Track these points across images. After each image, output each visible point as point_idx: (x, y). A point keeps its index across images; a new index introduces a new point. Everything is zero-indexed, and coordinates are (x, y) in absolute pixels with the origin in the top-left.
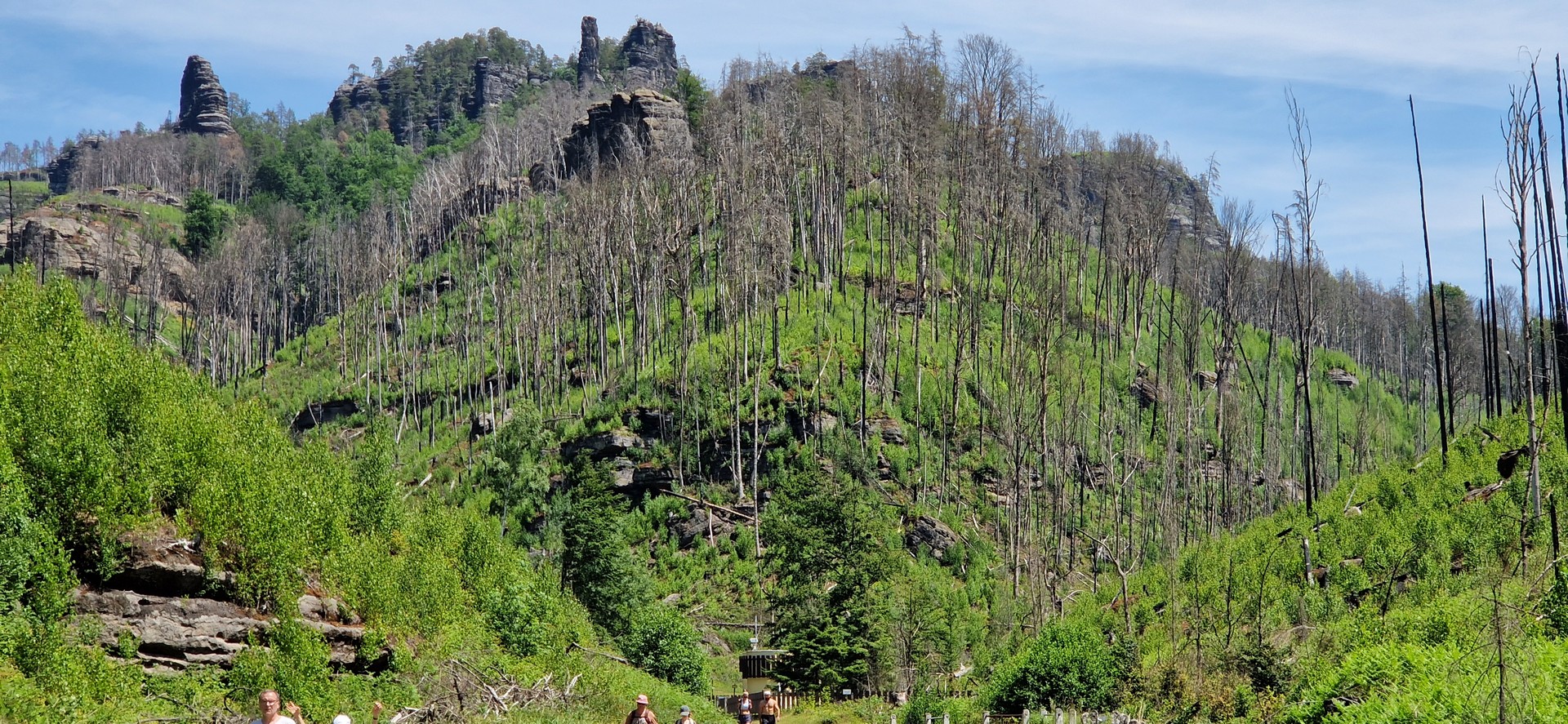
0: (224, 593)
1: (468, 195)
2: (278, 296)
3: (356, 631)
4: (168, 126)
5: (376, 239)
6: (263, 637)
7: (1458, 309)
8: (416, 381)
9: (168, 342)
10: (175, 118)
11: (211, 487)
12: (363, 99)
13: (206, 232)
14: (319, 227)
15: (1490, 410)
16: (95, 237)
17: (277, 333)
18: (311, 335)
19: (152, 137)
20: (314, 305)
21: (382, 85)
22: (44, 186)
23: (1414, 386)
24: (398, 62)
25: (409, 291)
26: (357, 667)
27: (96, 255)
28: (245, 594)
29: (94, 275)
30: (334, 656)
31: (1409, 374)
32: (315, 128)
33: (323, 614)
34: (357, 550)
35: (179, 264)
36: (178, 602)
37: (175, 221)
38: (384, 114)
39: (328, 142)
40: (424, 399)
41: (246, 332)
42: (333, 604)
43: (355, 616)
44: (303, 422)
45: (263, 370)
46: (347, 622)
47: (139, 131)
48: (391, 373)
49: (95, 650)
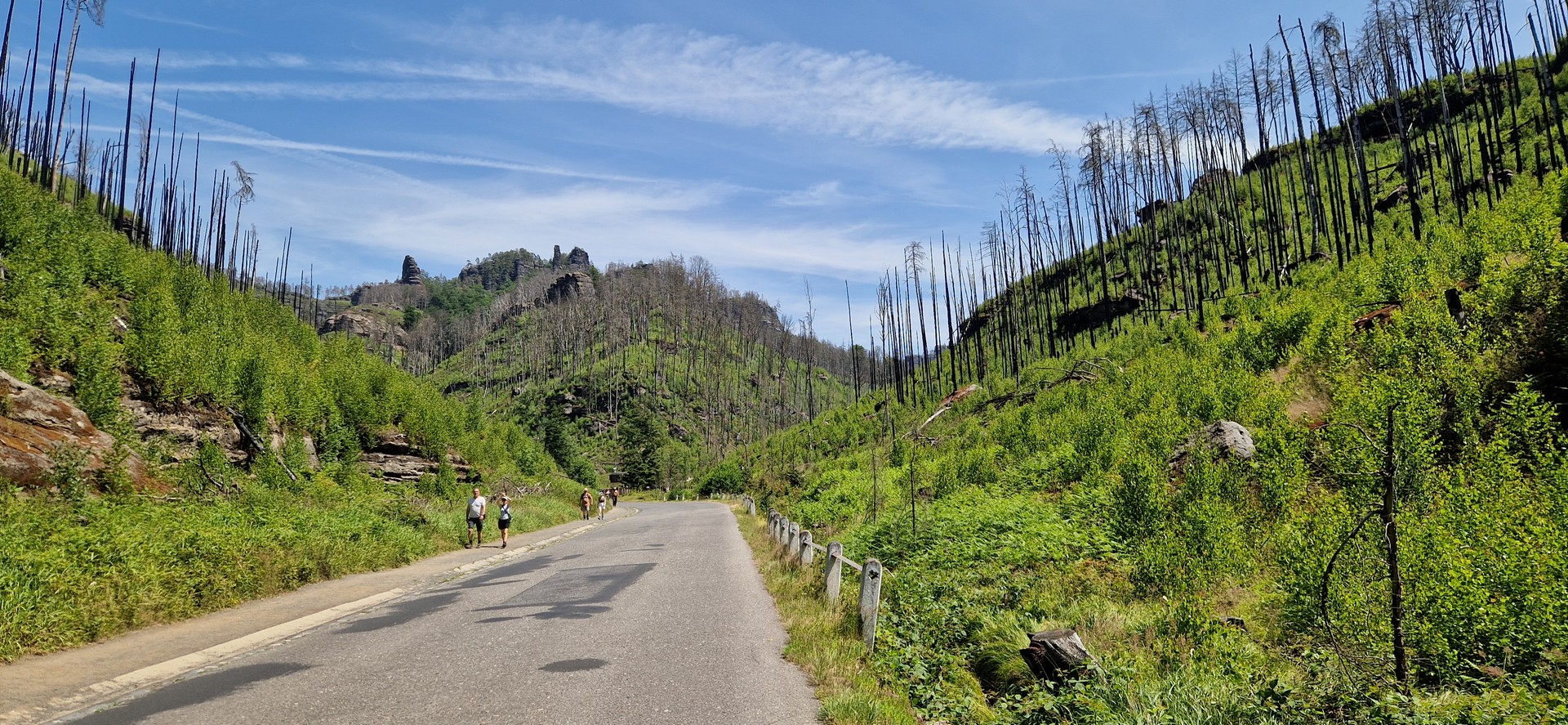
0: (417, 453)
1: (512, 308)
2: (439, 344)
3: (467, 467)
4: (397, 281)
5: (476, 324)
6: (432, 470)
7: (862, 354)
8: (491, 376)
9: (396, 361)
10: (400, 278)
11: (412, 416)
12: (472, 273)
13: (412, 320)
14: (455, 319)
15: (872, 388)
16: (369, 322)
17: (439, 358)
18: (451, 358)
19: (392, 285)
20: (453, 348)
21: (479, 268)
22: (349, 303)
23: (847, 380)
24: (486, 260)
25: (488, 343)
26: (467, 480)
27: (369, 329)
28: (424, 454)
29: (368, 336)
30: (459, 476)
31: (845, 376)
32: (454, 283)
33: (454, 461)
34: (466, 438)
35: (401, 332)
36: (399, 457)
37: (400, 316)
38: (480, 278)
39: (459, 288)
40: (494, 382)
41: (427, 357)
42: (458, 457)
43: (466, 462)
44: (448, 391)
45: (433, 372)
46: (464, 464)
47: (386, 282)
48: (482, 372)
49: (367, 475)
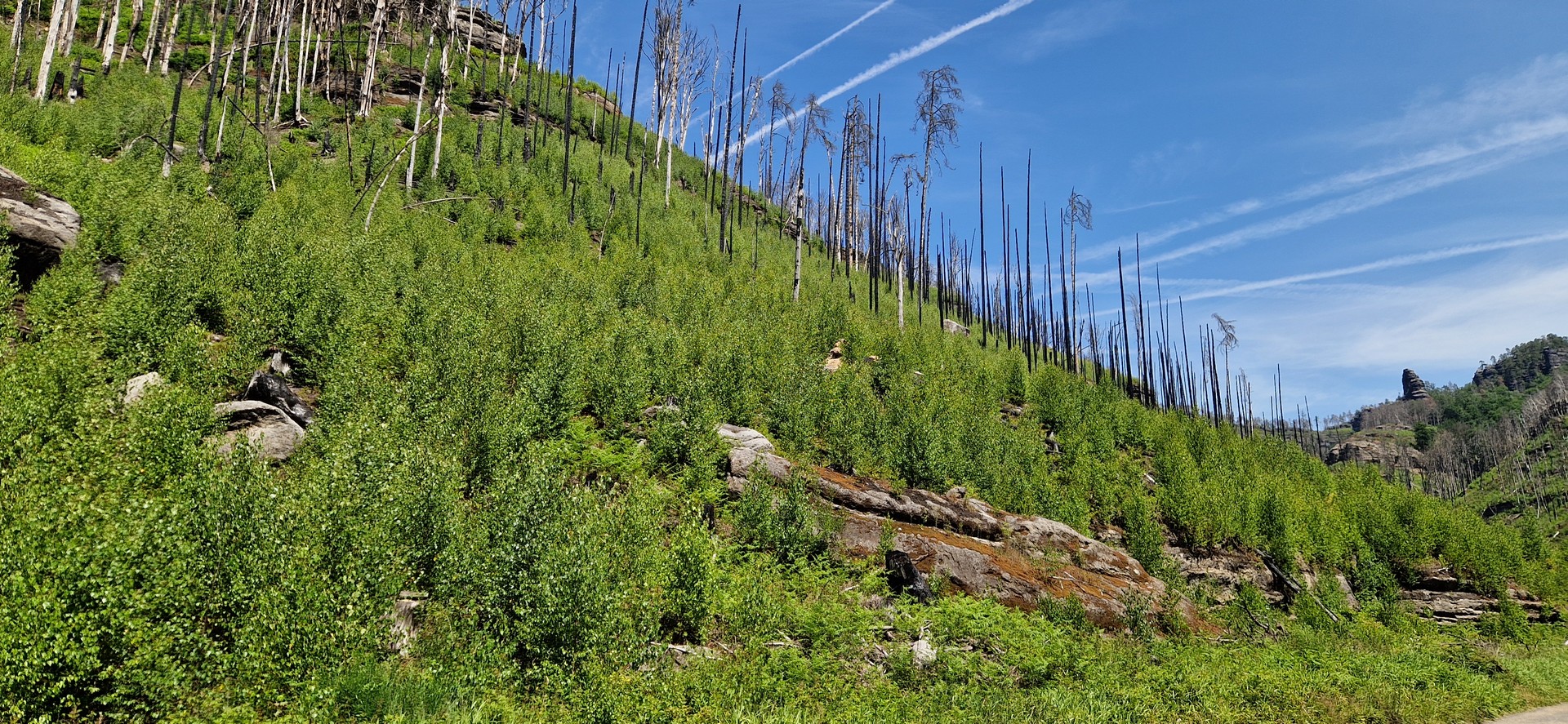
0: (1469, 589)
1: (1552, 408)
2: (1465, 461)
3: (1538, 604)
4: (1399, 398)
5: (1508, 432)
6: (1492, 608)
8: (1542, 491)
9: (1417, 486)
10: (1402, 395)
11: (1454, 545)
12: (1489, 374)
13: (1426, 439)
14: (1479, 430)
16: (1376, 447)
17: (1468, 477)
18: (1484, 476)
19: (1394, 403)
20: (1483, 463)
21: (1497, 367)
22: (1350, 429)
24: (1503, 356)
25: (1528, 453)
26: (1542, 620)
27: (1378, 454)
28: (1479, 590)
29: (1379, 462)
30: (1529, 615)
32: (1468, 389)
33: (1519, 597)
34: (1529, 568)
35: (1416, 453)
36: (1448, 594)
37: (1410, 435)
38: (1501, 379)
39: (1476, 394)
40: (1548, 498)
41: (1453, 478)
42: (1523, 592)
43: (1536, 597)
44: (1487, 514)
45: (1464, 493)
46: (1533, 600)
47: (1387, 402)
48: (1528, 489)
49: (1415, 616)
